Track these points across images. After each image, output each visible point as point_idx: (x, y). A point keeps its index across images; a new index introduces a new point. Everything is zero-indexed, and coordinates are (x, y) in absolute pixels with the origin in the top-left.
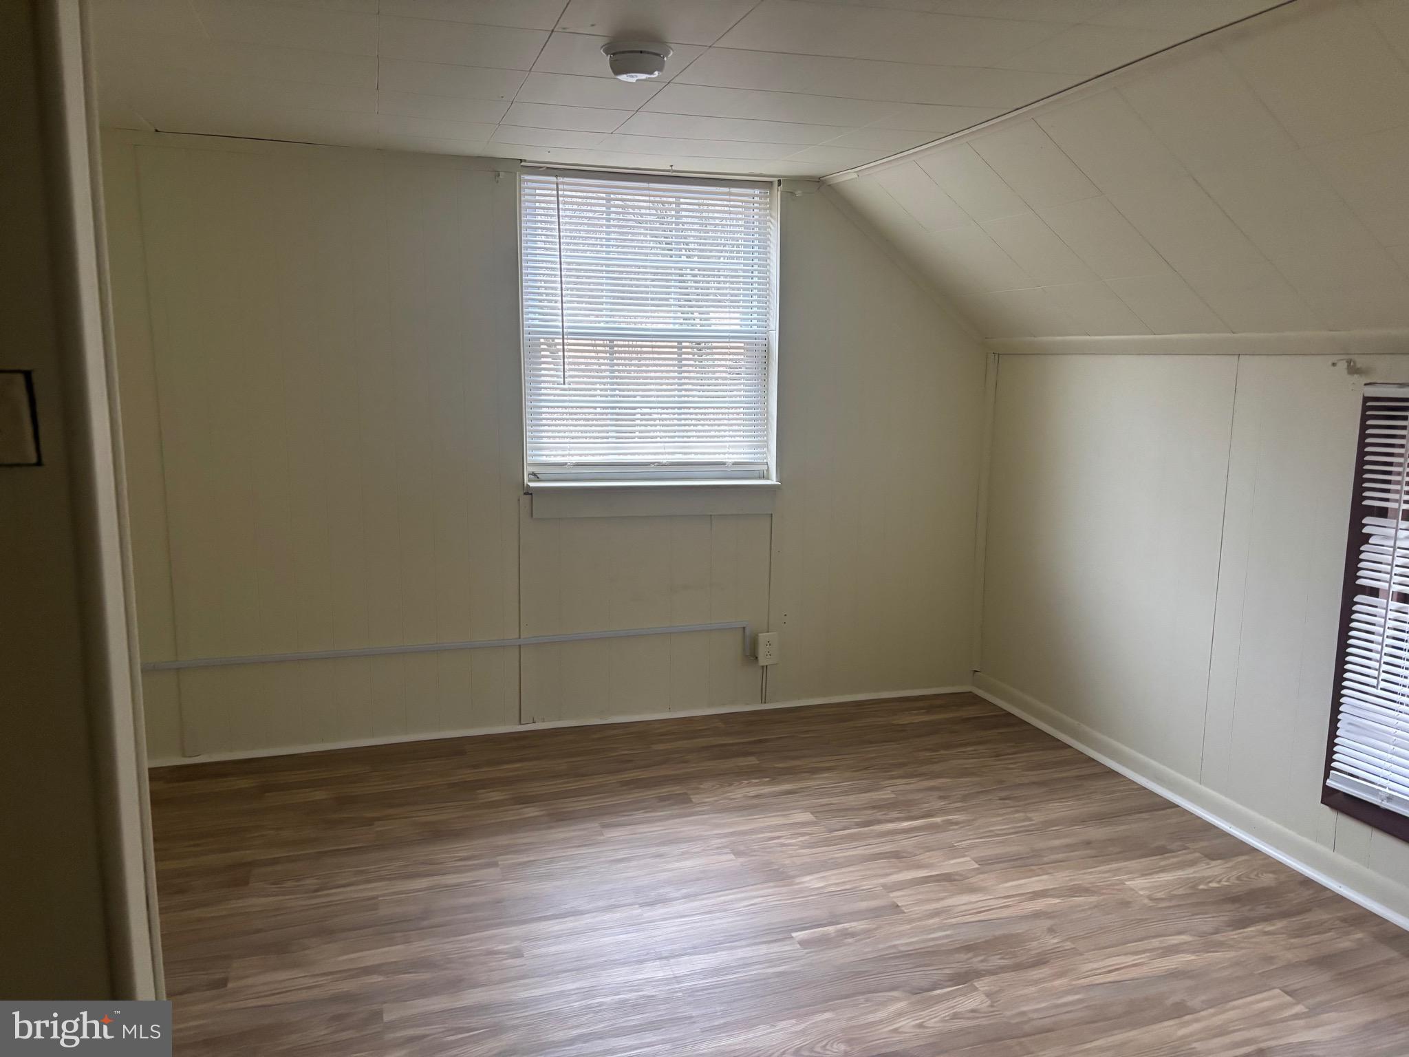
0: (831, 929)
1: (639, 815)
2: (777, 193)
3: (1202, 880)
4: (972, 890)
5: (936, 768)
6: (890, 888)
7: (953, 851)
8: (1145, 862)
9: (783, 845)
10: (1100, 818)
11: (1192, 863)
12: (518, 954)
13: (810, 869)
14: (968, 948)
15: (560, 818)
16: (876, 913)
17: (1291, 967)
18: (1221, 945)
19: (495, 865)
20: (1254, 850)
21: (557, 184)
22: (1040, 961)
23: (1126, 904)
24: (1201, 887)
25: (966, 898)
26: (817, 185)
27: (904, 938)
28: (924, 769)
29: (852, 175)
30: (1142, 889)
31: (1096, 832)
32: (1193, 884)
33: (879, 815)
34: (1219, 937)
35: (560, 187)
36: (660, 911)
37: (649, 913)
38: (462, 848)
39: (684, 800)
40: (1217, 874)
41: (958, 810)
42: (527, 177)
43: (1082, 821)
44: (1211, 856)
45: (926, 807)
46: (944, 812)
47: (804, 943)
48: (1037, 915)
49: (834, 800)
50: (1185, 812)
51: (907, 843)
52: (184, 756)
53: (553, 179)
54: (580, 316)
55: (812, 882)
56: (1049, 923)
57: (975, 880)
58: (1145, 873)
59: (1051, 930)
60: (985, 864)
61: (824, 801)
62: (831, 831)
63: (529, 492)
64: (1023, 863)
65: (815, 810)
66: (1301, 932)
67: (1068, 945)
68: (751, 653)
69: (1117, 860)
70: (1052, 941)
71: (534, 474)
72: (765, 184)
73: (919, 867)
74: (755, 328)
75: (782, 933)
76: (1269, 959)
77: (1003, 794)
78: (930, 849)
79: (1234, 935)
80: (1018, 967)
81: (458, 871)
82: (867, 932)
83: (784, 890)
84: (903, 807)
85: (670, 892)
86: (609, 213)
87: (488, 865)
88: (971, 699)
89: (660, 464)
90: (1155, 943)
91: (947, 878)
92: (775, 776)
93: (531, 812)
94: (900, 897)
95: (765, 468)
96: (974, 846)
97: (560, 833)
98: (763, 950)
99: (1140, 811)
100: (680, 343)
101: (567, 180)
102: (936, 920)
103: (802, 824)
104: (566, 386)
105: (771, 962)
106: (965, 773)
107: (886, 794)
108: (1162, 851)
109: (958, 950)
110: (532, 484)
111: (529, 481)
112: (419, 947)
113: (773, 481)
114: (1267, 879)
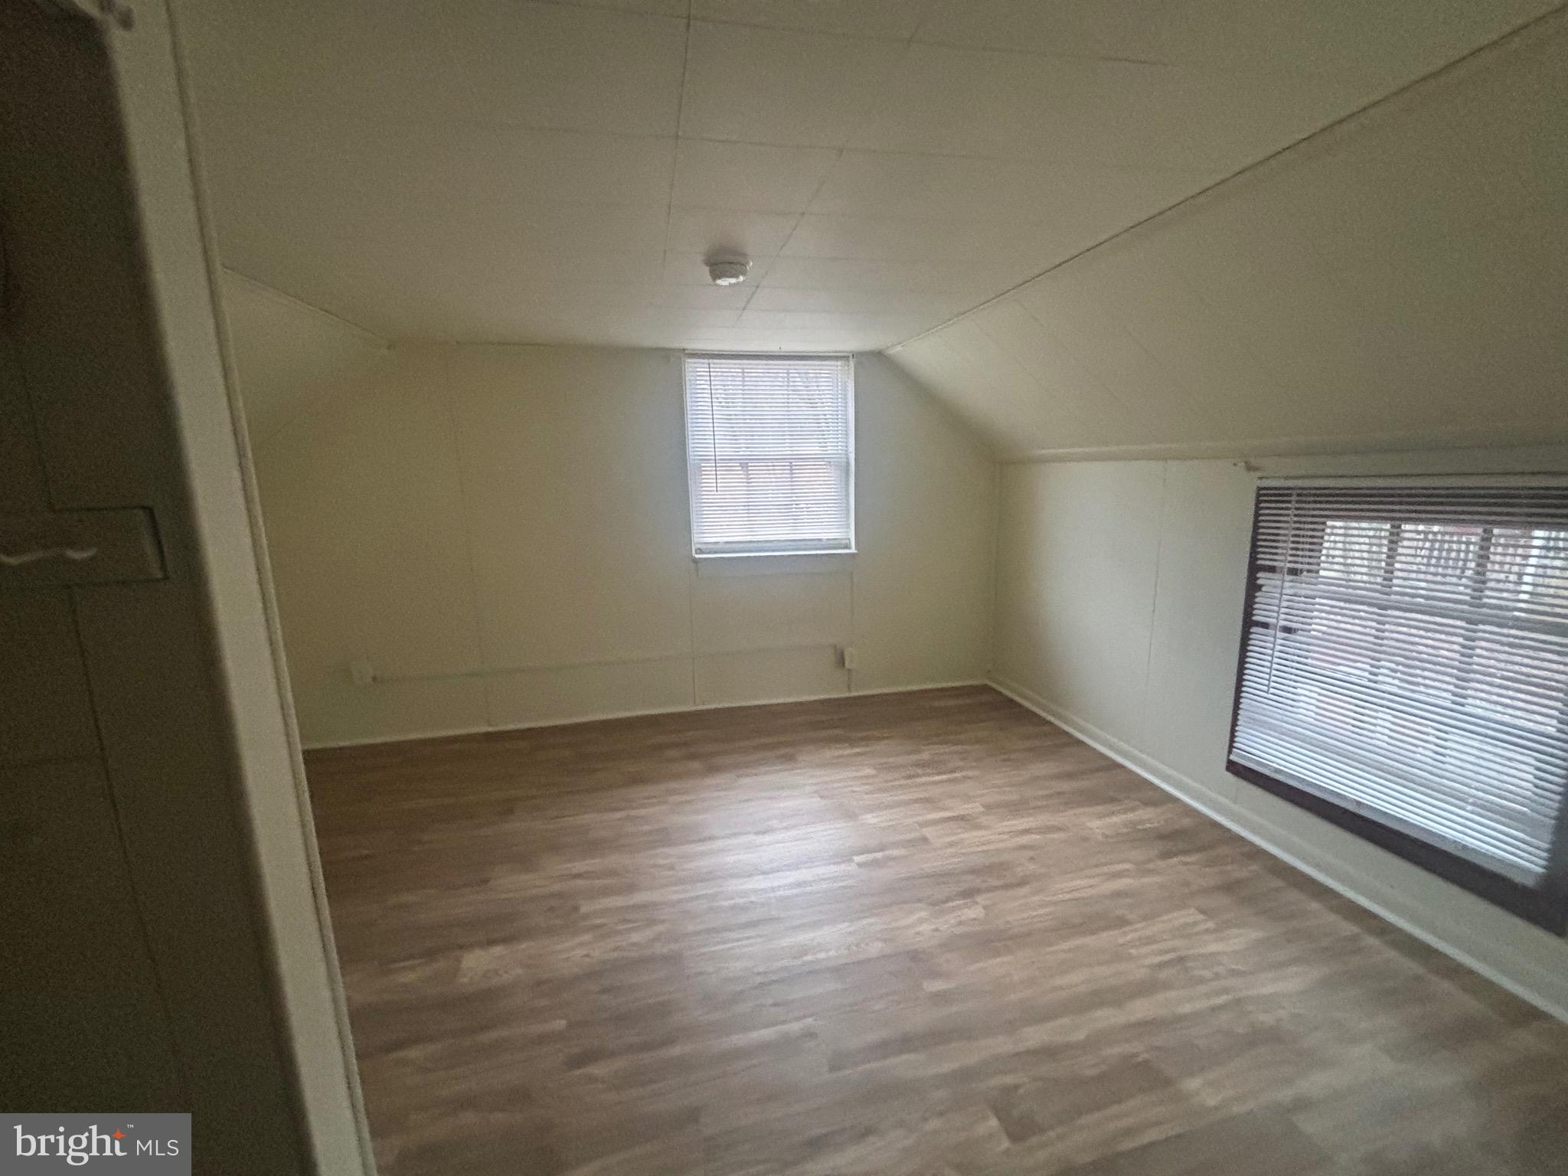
0: (879, 855)
1: (763, 769)
2: (852, 363)
3: (1141, 822)
4: (978, 827)
5: (962, 737)
6: (923, 825)
7: (968, 798)
8: (1100, 808)
9: (853, 792)
10: (1070, 776)
11: (1133, 810)
12: (672, 868)
13: (870, 809)
14: (973, 871)
15: (713, 770)
16: (911, 843)
17: (1205, 891)
18: (1150, 872)
19: (665, 802)
20: (1177, 800)
21: (709, 364)
22: (1022, 882)
23: (1085, 839)
24: (1140, 827)
25: (975, 833)
26: (879, 356)
27: (931, 863)
28: (952, 737)
29: (899, 348)
30: (1097, 828)
31: (1066, 786)
32: (1133, 824)
33: (920, 771)
34: (1151, 866)
35: (711, 366)
36: (767, 838)
37: (759, 839)
38: (650, 790)
39: (790, 758)
40: (1149, 817)
41: (972, 767)
42: (690, 360)
43: (1058, 777)
44: (1147, 803)
45: (951, 765)
46: (961, 769)
47: (860, 865)
48: (1023, 847)
49: (891, 760)
50: (1130, 772)
51: (935, 791)
52: (490, 725)
53: (706, 361)
54: (725, 450)
55: (870, 819)
56: (1031, 853)
57: (983, 820)
58: (1100, 816)
59: (1032, 859)
60: (989, 808)
61: (883, 761)
62: (887, 781)
63: (696, 561)
64: (1015, 808)
65: (874, 767)
66: (1210, 863)
67: (1043, 870)
68: (841, 661)
69: (1082, 806)
70: (1032, 867)
71: (700, 549)
72: (845, 358)
73: (944, 809)
74: (840, 451)
75: (845, 857)
76: (1187, 884)
77: (1003, 757)
78: (952, 797)
79: (1161, 864)
80: (1007, 887)
81: (643, 806)
82: (905, 857)
83: (851, 824)
84: (934, 765)
85: (775, 823)
86: (744, 381)
87: (659, 803)
88: (985, 689)
89: (779, 541)
90: (1105, 869)
91: (962, 818)
92: (851, 742)
93: (696, 765)
94: (927, 832)
95: (848, 541)
96: (982, 795)
97: (709, 781)
98: (833, 868)
99: (1098, 770)
100: (791, 463)
101: (715, 361)
102: (952, 850)
103: (867, 777)
104: (719, 493)
105: (834, 879)
106: (978, 741)
107: (925, 756)
108: (1112, 800)
109: (965, 872)
110: (697, 556)
111: (696, 553)
112: (613, 860)
113: (853, 550)
114: (1187, 822)
